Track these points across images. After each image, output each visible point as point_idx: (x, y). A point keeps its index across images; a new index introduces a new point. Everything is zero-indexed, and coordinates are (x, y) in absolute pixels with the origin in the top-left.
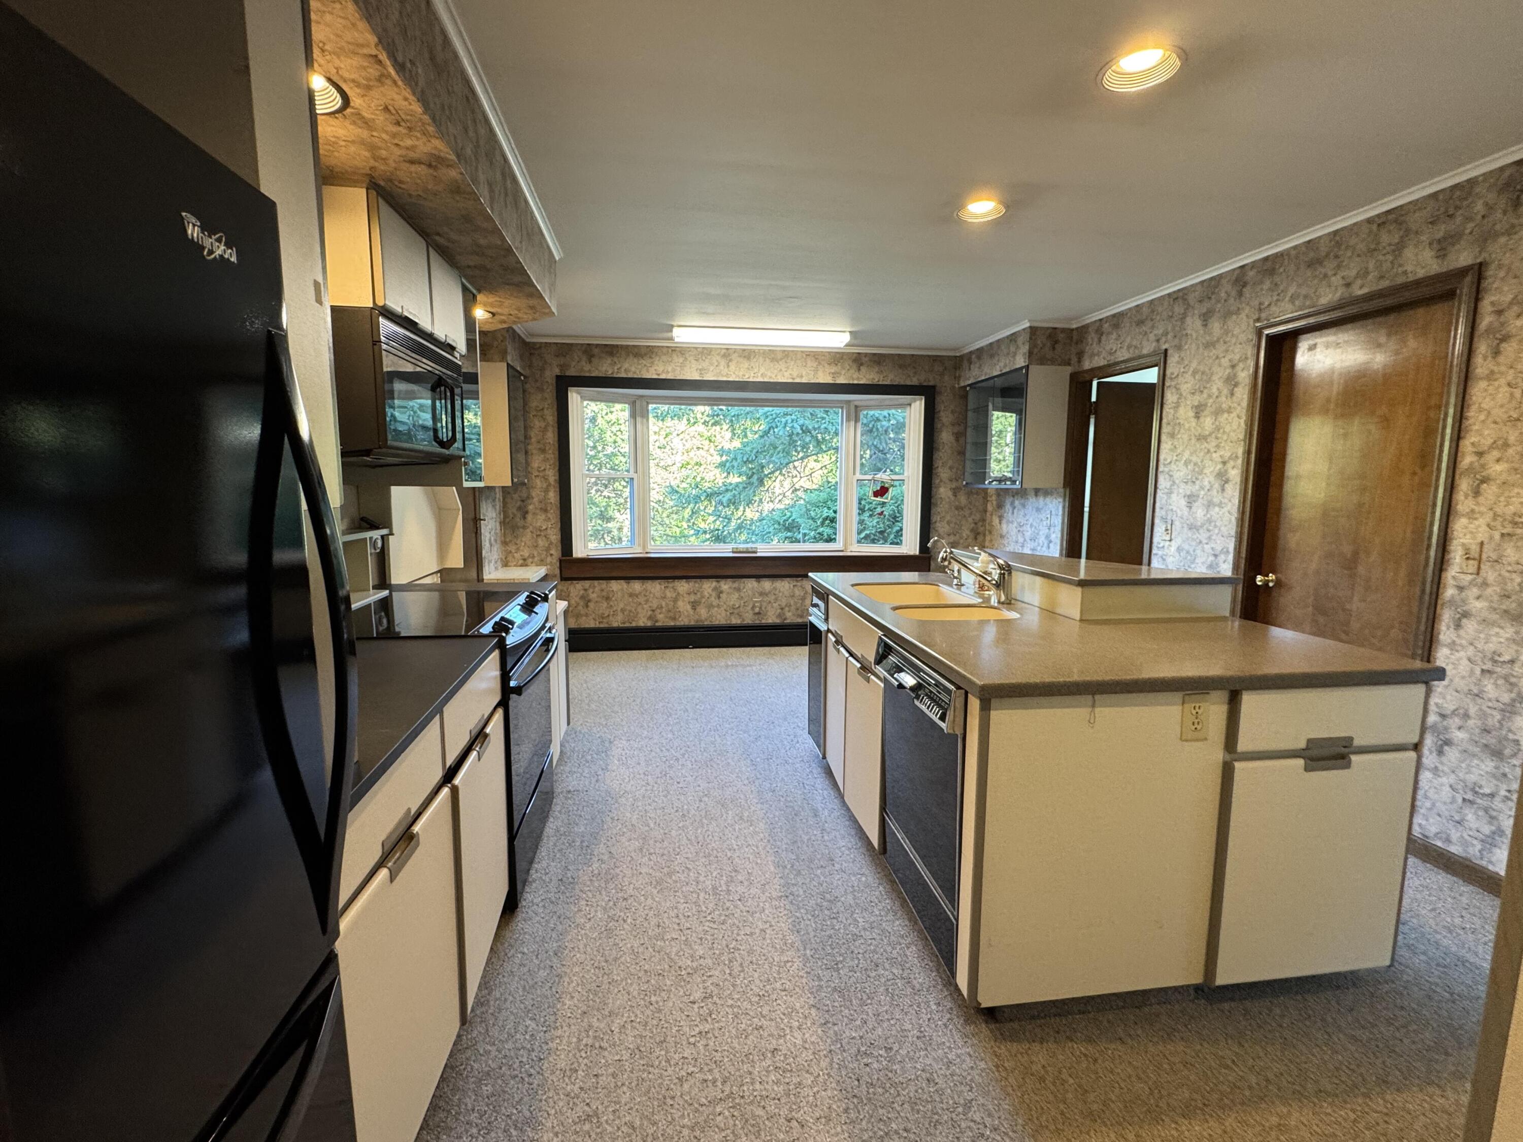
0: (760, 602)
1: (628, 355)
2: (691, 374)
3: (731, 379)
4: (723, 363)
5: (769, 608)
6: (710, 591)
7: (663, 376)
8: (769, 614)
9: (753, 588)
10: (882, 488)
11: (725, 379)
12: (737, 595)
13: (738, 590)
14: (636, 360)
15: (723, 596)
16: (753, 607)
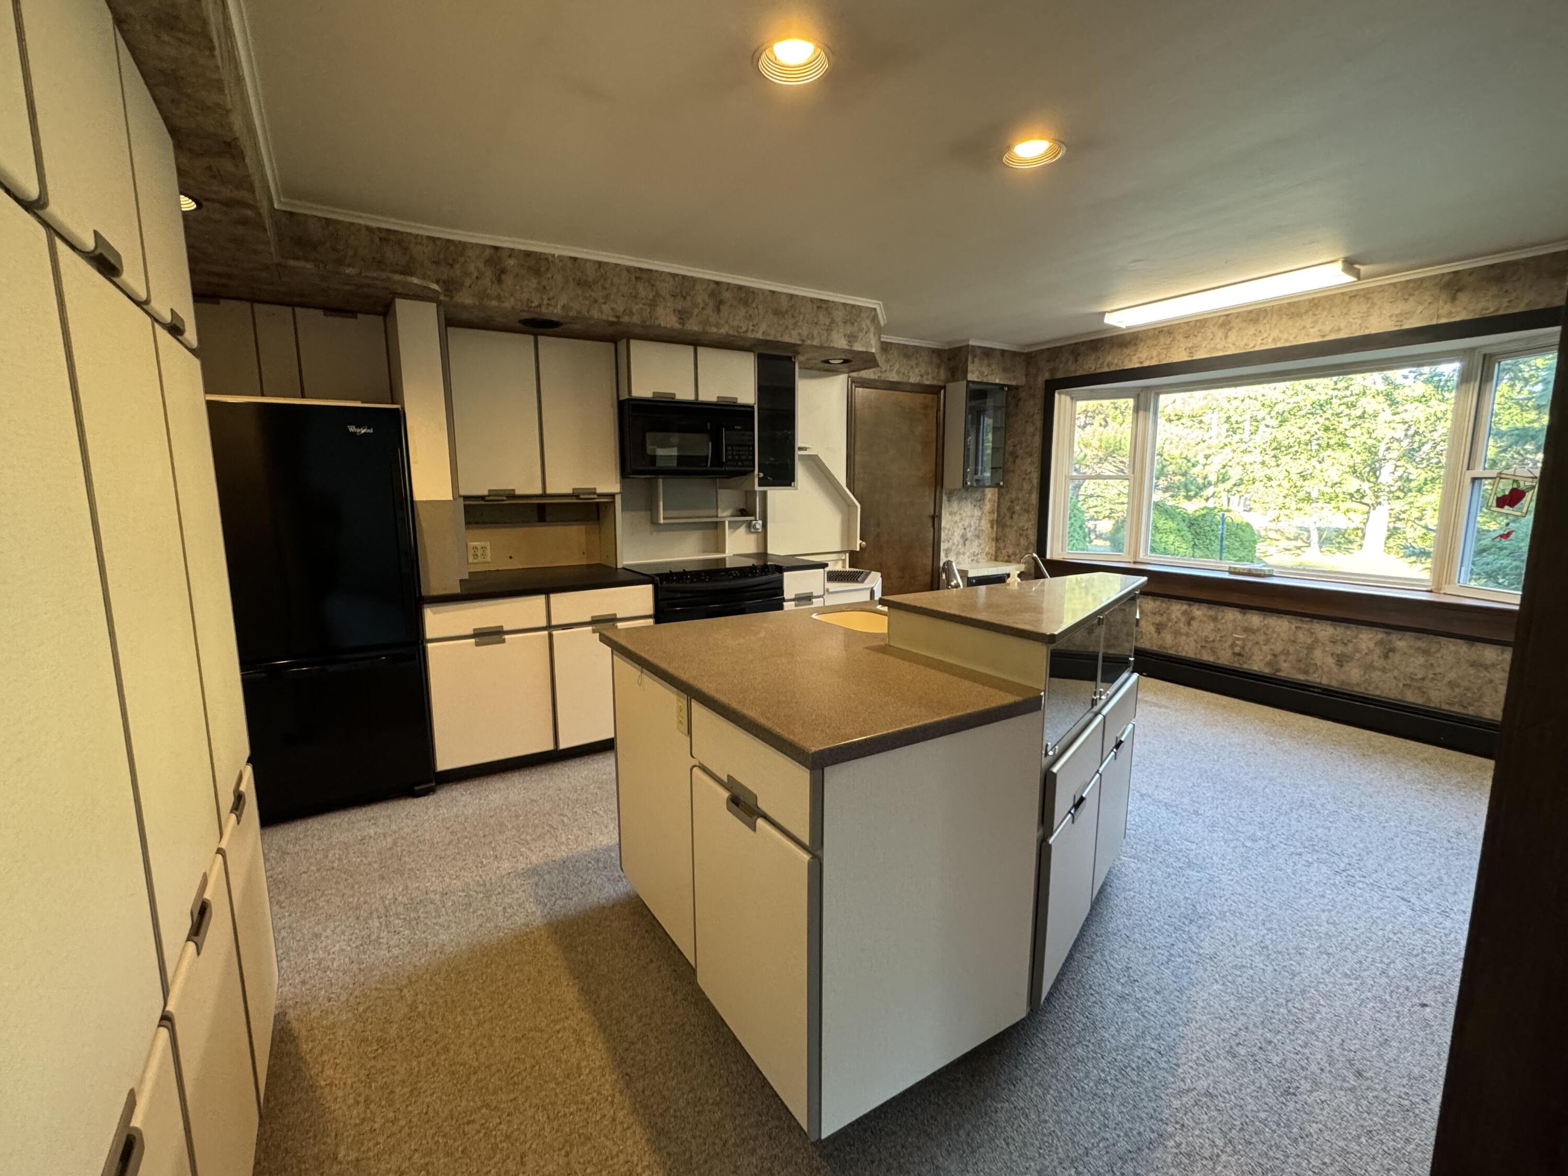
0: (1244, 640)
1: (1112, 347)
2: (1179, 355)
3: (1229, 353)
4: (1220, 334)
5: (1256, 650)
6: (1179, 614)
7: (1146, 364)
8: (1254, 658)
9: (1234, 620)
10: (1513, 491)
11: (1220, 354)
12: (1212, 625)
13: (1215, 619)
14: (1119, 351)
15: (1195, 624)
16: (1233, 645)
